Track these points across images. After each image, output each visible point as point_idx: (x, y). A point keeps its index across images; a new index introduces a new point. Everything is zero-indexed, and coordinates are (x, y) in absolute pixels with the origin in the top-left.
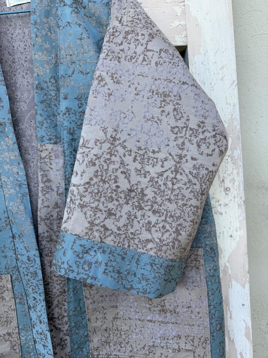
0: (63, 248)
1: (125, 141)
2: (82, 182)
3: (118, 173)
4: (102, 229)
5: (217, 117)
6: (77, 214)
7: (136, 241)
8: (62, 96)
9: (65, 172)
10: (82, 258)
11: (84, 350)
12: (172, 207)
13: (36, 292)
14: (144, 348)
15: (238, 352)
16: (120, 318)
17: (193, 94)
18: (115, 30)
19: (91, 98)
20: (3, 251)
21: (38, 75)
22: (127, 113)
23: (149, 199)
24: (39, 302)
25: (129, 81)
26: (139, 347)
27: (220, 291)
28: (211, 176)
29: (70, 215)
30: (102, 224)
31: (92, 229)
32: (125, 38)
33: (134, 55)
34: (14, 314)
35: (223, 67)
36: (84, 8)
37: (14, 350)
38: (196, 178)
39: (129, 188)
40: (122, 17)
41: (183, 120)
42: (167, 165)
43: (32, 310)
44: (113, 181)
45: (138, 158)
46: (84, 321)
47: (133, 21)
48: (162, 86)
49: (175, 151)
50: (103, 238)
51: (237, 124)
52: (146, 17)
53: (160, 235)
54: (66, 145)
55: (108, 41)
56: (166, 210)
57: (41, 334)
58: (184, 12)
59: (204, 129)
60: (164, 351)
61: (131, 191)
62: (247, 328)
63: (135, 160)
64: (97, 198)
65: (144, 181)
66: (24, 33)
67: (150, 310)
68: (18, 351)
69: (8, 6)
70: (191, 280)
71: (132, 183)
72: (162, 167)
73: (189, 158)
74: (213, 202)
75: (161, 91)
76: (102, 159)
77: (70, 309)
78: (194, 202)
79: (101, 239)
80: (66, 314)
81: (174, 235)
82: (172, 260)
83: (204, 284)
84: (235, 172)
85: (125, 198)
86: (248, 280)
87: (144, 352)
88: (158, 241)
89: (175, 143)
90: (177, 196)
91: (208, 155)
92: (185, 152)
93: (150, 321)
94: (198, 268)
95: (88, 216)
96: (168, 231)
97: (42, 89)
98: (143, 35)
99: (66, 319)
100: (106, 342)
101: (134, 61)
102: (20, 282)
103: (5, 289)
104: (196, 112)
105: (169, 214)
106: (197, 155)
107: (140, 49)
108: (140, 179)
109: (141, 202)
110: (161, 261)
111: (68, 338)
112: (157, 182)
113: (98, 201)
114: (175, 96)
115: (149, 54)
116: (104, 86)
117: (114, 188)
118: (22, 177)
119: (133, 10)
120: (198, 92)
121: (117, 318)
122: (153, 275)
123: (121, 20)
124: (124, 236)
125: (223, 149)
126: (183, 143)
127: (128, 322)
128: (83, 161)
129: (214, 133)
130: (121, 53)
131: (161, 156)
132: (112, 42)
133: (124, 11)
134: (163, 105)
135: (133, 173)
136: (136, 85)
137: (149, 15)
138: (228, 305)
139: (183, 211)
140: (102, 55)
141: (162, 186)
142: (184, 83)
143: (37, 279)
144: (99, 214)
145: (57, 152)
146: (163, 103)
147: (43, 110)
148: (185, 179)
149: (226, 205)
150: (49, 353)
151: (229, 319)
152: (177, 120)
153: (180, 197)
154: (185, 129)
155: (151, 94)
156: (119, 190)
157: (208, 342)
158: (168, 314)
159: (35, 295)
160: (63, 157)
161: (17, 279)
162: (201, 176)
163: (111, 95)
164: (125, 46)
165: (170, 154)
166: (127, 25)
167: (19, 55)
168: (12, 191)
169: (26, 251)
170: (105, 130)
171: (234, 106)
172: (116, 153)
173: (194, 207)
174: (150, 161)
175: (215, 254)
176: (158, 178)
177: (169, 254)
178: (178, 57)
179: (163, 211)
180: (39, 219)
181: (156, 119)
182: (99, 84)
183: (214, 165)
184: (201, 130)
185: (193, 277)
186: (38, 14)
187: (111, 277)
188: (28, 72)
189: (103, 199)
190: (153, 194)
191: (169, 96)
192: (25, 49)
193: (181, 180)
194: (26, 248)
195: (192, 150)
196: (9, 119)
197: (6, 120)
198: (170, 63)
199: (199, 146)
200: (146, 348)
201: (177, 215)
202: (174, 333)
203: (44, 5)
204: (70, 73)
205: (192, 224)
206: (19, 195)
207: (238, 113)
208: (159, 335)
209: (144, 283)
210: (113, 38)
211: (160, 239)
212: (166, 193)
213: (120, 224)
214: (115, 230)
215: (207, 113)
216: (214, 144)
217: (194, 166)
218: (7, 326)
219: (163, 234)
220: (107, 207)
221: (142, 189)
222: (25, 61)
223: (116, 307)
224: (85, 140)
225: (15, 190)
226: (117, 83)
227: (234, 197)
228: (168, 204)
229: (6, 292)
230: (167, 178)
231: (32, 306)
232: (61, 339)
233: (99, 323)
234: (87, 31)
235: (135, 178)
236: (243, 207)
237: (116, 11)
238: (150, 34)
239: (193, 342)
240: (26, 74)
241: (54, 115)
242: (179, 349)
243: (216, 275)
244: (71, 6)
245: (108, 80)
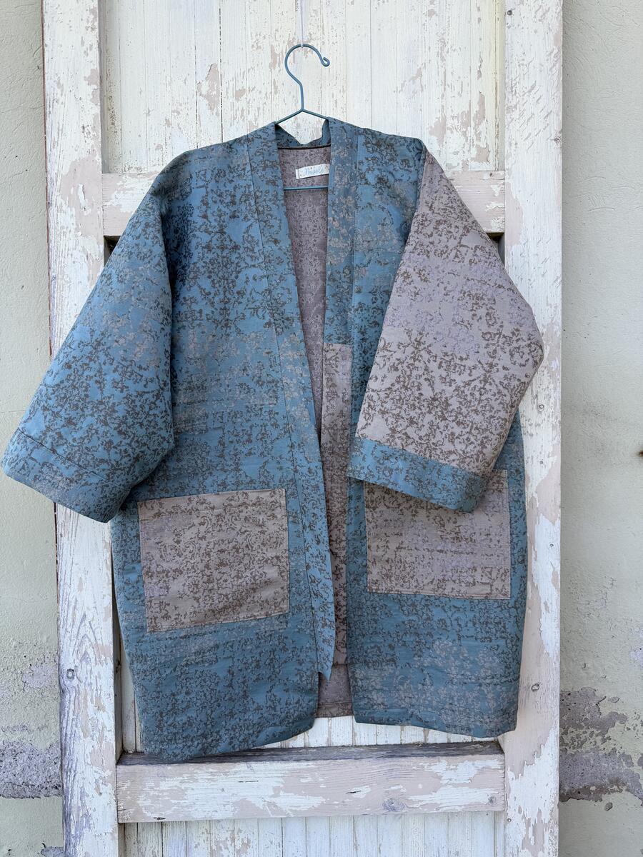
0: (362, 453)
1: (430, 346)
2: (383, 388)
3: (422, 380)
4: (404, 437)
5: (534, 325)
6: (378, 420)
7: (438, 452)
8: (355, 288)
9: (352, 377)
10: (383, 464)
11: (361, 583)
12: (478, 419)
13: (317, 508)
14: (432, 582)
15: (543, 601)
16: (405, 548)
17: (509, 299)
18: (424, 219)
19: (394, 297)
20: (279, 462)
21: (331, 264)
22: (434, 315)
23: (453, 410)
24: (320, 518)
25: (438, 280)
26: (426, 582)
27: (524, 519)
28: (523, 387)
29: (369, 422)
30: (404, 432)
31: (394, 436)
32: (436, 228)
33: (445, 249)
34: (285, 534)
35: (545, 261)
36: (389, 187)
37: (282, 576)
38: (507, 389)
39: (433, 397)
40: (433, 203)
41: (496, 326)
42: (476, 373)
43: (308, 530)
44: (416, 388)
45: (443, 365)
46: (364, 548)
47: (446, 209)
48: (475, 287)
49: (486, 359)
50: (404, 445)
51: (558, 329)
52: (461, 205)
53: (464, 447)
54: (356, 346)
55: (416, 232)
56: (472, 422)
57: (317, 556)
58: (503, 192)
59: (519, 337)
60: (456, 586)
61: (434, 399)
62: (554, 573)
63: (440, 366)
64: (399, 405)
65: (449, 390)
66: (315, 211)
67: (442, 538)
68: (286, 577)
69: (297, 178)
70: (491, 505)
71: (437, 391)
72: (470, 375)
73: (500, 367)
74: (523, 421)
75: (473, 293)
76: (405, 365)
77: (350, 531)
78: (503, 414)
79: (403, 446)
80: (344, 538)
81: (478, 448)
82: (475, 474)
83: (507, 509)
84: (551, 386)
85: (428, 407)
86: (559, 515)
87: (432, 587)
88: (461, 453)
89: (486, 350)
90: (485, 407)
91: (521, 365)
92: (496, 361)
93: (441, 551)
94: (500, 491)
95: (389, 423)
96: (472, 443)
97: (334, 280)
98: (456, 227)
99: (343, 544)
100: (387, 575)
101: (444, 256)
102: (295, 498)
103: (277, 505)
104: (512, 318)
105: (475, 426)
106: (508, 364)
107: (452, 243)
108: (444, 388)
109: (445, 412)
110: (464, 472)
111: (343, 566)
112: (463, 392)
113: (400, 408)
114: (489, 299)
115: (463, 250)
116: (410, 284)
117: (417, 395)
118: (305, 380)
119: (446, 196)
120: (514, 296)
121: (401, 548)
122: (454, 486)
123: (432, 206)
124: (425, 446)
125: (538, 359)
126: (495, 351)
127: (415, 553)
128: (384, 365)
129: (529, 342)
130: (431, 246)
131: (469, 363)
132: (421, 232)
133: (435, 195)
134: (474, 309)
135: (437, 381)
136: (446, 284)
137: (464, 201)
138: (533, 543)
139: (490, 423)
140: (408, 248)
141: (469, 396)
142: (500, 286)
143: (318, 493)
144: (401, 421)
145: (345, 353)
146: (475, 306)
147: (334, 305)
148: (494, 390)
149: (538, 425)
150: (327, 576)
151: (533, 560)
152: (489, 326)
153: (488, 408)
154: (498, 336)
155: (462, 295)
156: (422, 398)
157: (508, 574)
158: (463, 542)
159: (316, 511)
160: (351, 359)
161: (292, 494)
162: (512, 387)
163: (417, 294)
164: (435, 238)
165: (480, 362)
166: (439, 214)
167: (307, 237)
168: (296, 394)
169: (306, 463)
170: (409, 333)
171: (556, 307)
172: (420, 358)
173: (502, 420)
174: (457, 369)
175: (521, 477)
176: (465, 387)
177: (473, 467)
178: (495, 256)
179: (468, 423)
180: (323, 428)
181: (466, 323)
182: (404, 281)
183: (526, 376)
184: (515, 338)
185: (494, 501)
186: (336, 193)
187: (412, 484)
188: (317, 258)
189: (405, 407)
190: (458, 405)
191: (482, 298)
192: (314, 230)
193: (490, 390)
194: (306, 459)
195: (504, 359)
196: (297, 313)
197: (294, 315)
198: (486, 262)
199: (512, 355)
200: (434, 582)
201: (483, 428)
202: (468, 566)
203: (343, 183)
204: (365, 262)
205: (499, 437)
206: (303, 399)
207: (560, 316)
208: (451, 568)
209: (445, 494)
210: (423, 228)
211: (464, 451)
212: (472, 404)
213: (422, 433)
214: (417, 439)
215: (523, 320)
216: (528, 354)
217: (506, 376)
218: (276, 548)
219: (467, 446)
220: (409, 415)
221: (446, 398)
222: (314, 245)
223: (401, 534)
224: (387, 343)
225: (299, 393)
226: (424, 281)
227: (549, 417)
228: (475, 416)
229: (279, 508)
230: (475, 388)
231: (307, 525)
232: (336, 567)
233: (380, 553)
234: (391, 215)
235: (439, 386)
236: (559, 429)
237: (426, 195)
238: (465, 227)
239: (491, 574)
240: (315, 260)
241: (345, 311)
242: (474, 582)
243: (521, 501)
244: (374, 186)
245: (415, 277)
